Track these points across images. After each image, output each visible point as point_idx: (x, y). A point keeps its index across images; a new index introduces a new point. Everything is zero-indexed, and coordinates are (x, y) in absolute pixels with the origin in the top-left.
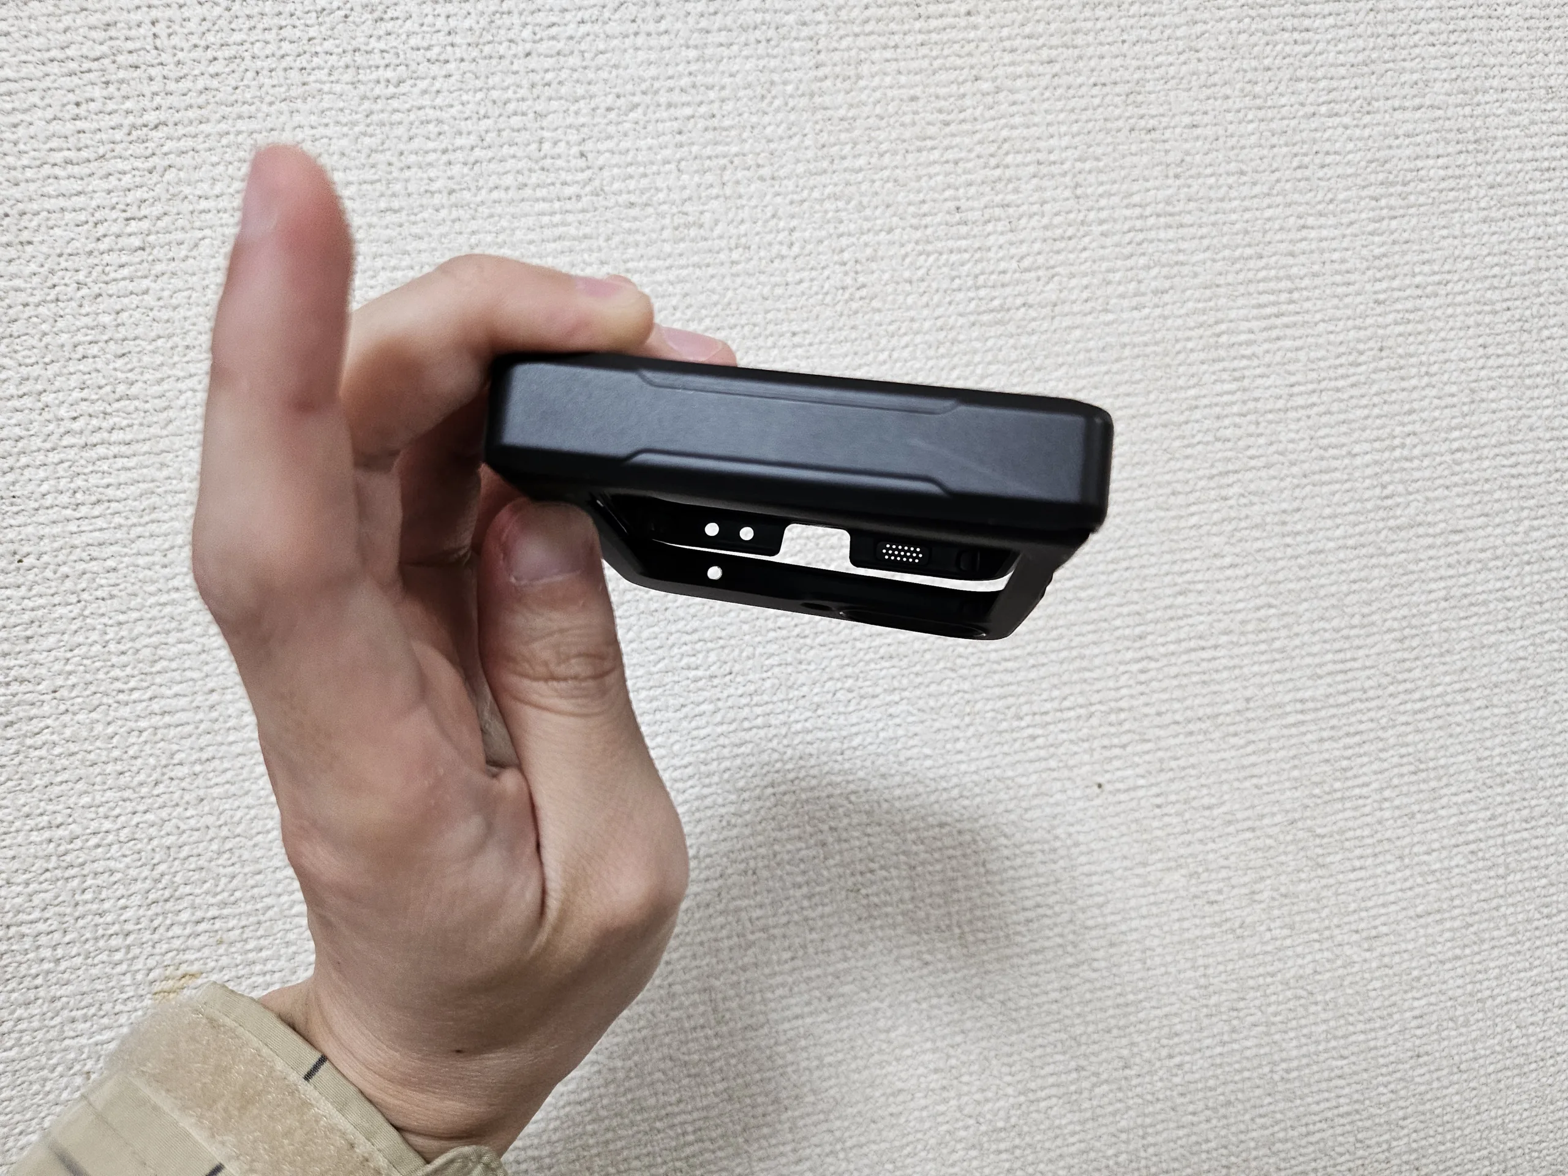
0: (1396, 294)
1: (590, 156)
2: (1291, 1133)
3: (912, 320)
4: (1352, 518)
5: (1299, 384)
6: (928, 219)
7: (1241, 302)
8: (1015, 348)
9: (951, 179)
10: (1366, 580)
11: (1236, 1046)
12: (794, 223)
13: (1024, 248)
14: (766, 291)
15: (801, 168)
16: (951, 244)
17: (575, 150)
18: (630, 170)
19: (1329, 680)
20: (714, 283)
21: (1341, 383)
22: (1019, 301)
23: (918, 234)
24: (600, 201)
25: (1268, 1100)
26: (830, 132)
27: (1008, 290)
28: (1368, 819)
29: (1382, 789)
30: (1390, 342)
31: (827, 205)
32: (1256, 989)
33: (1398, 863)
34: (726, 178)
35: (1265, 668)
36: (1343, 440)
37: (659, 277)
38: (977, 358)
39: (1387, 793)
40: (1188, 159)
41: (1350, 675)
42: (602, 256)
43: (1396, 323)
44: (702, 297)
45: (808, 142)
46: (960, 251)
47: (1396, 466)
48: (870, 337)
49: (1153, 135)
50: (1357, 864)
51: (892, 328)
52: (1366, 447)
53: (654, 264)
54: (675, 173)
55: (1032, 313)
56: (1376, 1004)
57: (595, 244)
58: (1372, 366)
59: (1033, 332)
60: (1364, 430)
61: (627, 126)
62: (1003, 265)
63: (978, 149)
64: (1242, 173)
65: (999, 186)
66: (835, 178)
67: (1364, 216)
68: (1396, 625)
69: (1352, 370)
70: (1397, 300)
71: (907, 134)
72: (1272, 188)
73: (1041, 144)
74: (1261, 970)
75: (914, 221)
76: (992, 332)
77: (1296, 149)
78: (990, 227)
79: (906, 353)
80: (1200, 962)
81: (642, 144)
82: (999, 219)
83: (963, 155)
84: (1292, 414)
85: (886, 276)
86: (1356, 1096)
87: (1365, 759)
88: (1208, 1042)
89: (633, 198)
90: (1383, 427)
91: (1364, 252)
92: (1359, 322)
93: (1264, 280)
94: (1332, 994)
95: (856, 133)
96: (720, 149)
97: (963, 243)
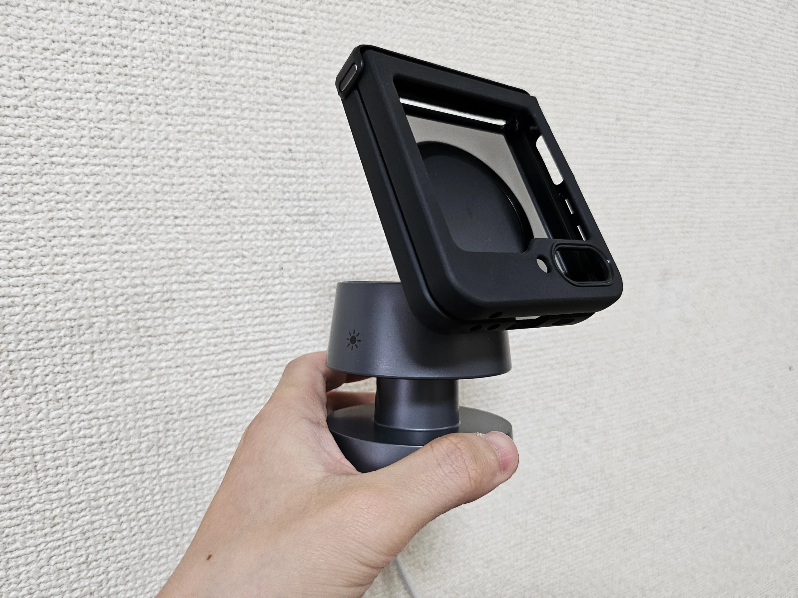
1: (27, 79)
3: (257, 215)
6: (271, 155)
8: (320, 238)
9: (287, 132)
12: (180, 145)
13: (329, 179)
14: (157, 187)
15: (187, 110)
16: (285, 171)
17: (15, 74)
18: (59, 93)
20: (118, 179)
22: (324, 210)
23: (264, 163)
24: (33, 112)
26: (209, 90)
27: (318, 203)
31: (204, 136)
34: (132, 109)
37: (77, 170)
38: (297, 242)
42: (32, 150)
44: (110, 187)
45: (193, 94)
46: (290, 176)
48: (228, 224)
51: (243, 220)
53: (73, 161)
54: (94, 101)
55: (332, 218)
57: (27, 142)
59: (332, 229)
61: (58, 63)
62: (315, 188)
63: (305, 116)
65: (316, 140)
66: (211, 120)
71: (261, 100)
75: (262, 154)
76: (307, 227)
78: (309, 164)
79: (251, 236)
81: (69, 76)
82: (314, 160)
83: (295, 118)
85: (242, 187)
89: (59, 113)
95: (227, 94)
96: (129, 89)
97: (292, 172)
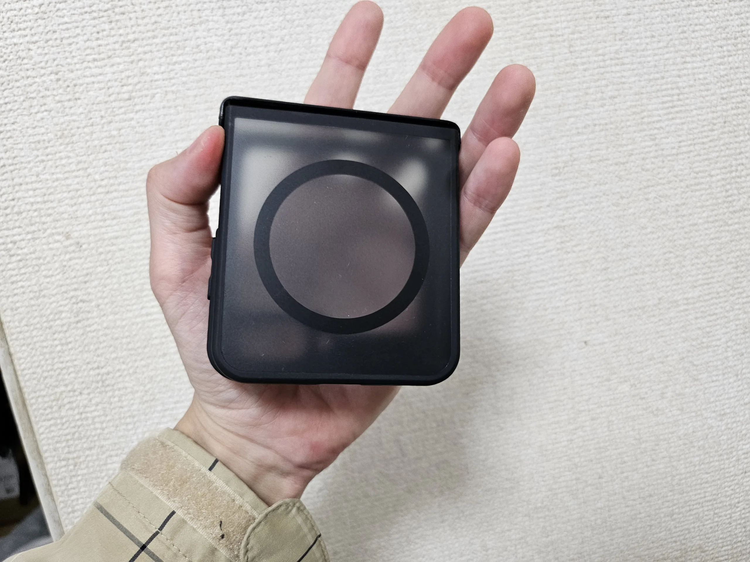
0: (732, 94)
2: (681, 510)
4: (711, 207)
5: (684, 141)
7: (654, 101)
9: (508, 46)
10: (719, 238)
11: (653, 468)
19: (700, 288)
21: (705, 140)
25: (670, 494)
28: (720, 357)
29: (727, 342)
30: (730, 119)
32: (665, 440)
33: (735, 378)
35: (668, 283)
36: (707, 168)
39: (729, 344)
40: (626, 31)
41: (711, 286)
43: (732, 109)
47: (733, 180)
49: (609, 20)
50: (714, 378)
52: (718, 171)
56: (725, 447)
58: (720, 131)
60: (716, 163)
64: (653, 37)
67: (715, 55)
68: (733, 260)
69: (710, 133)
70: (733, 97)
72: (668, 44)
73: (552, 27)
74: (667, 431)
77: (680, 23)
80: (637, 427)
84: (681, 156)
86: (714, 492)
87: (718, 327)
88: (640, 466)
90: (727, 161)
91: (716, 74)
92: (713, 109)
93: (666, 90)
94: (701, 442)
